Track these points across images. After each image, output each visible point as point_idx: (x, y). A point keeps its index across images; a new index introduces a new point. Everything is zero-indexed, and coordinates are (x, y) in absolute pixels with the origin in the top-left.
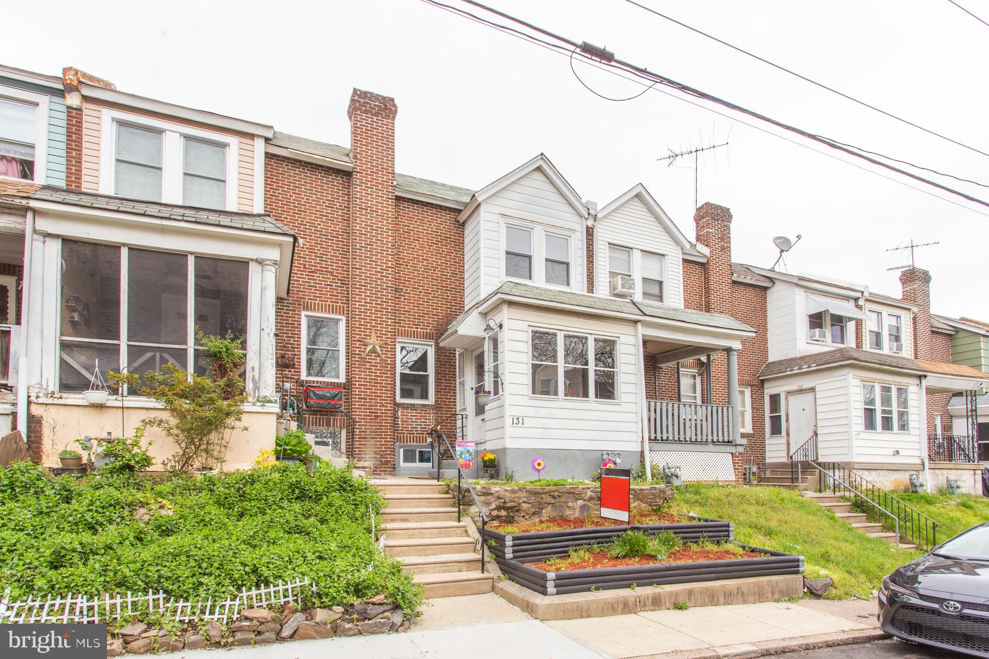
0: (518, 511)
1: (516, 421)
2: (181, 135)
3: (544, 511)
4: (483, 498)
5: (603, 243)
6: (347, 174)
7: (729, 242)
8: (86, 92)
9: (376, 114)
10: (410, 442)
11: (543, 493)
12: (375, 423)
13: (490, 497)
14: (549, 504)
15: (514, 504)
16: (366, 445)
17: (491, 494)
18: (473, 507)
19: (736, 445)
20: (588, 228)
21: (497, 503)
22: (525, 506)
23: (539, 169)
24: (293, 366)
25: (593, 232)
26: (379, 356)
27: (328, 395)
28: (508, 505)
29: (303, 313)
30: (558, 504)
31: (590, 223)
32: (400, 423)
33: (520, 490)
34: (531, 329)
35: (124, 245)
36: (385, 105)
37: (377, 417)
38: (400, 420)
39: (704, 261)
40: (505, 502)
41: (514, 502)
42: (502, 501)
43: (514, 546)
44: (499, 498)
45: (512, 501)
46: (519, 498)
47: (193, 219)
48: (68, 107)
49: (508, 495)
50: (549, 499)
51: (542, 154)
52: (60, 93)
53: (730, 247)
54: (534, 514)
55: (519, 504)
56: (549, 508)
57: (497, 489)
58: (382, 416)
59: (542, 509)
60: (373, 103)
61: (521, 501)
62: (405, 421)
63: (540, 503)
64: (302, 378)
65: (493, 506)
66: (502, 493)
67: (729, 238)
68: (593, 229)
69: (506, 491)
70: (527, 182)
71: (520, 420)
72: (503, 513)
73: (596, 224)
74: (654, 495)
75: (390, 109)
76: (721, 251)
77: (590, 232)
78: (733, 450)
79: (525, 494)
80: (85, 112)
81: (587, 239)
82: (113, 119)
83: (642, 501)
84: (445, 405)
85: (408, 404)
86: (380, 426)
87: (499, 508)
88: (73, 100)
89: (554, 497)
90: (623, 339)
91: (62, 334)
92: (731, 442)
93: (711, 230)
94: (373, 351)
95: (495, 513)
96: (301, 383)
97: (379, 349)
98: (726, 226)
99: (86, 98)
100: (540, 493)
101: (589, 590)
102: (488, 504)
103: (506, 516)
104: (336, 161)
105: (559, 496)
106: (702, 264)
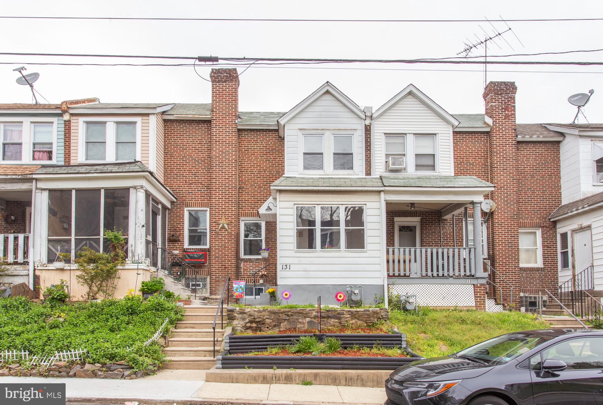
0: (263, 324)
1: (284, 267)
2: (114, 122)
3: (282, 324)
4: (240, 316)
5: (380, 134)
6: (208, 122)
7: (514, 111)
8: (71, 111)
9: (225, 82)
10: (249, 282)
11: (280, 313)
12: (224, 271)
13: (245, 315)
14: (285, 320)
15: (260, 319)
16: (219, 285)
17: (246, 313)
18: (235, 321)
19: (477, 278)
20: (366, 126)
21: (250, 319)
22: (268, 321)
23: (328, 92)
24: (179, 241)
25: (370, 128)
26: (227, 230)
27: (196, 256)
28: (257, 320)
29: (186, 209)
30: (292, 320)
31: (368, 122)
32: (242, 271)
33: (264, 310)
34: (296, 206)
35: (73, 189)
36: (230, 74)
37: (225, 268)
38: (242, 269)
39: (488, 130)
40: (254, 318)
41: (261, 318)
42: (253, 317)
43: (230, 342)
44: (250, 315)
45: (259, 318)
46: (264, 316)
47: (99, 171)
48: (65, 121)
49: (256, 314)
50: (284, 317)
51: (328, 82)
52: (60, 115)
53: (514, 114)
54: (275, 326)
55: (264, 320)
56: (286, 323)
57: (249, 310)
58: (229, 267)
59: (280, 323)
60: (222, 75)
61: (265, 318)
62: (245, 270)
63: (278, 320)
64: (185, 247)
65: (247, 320)
66: (252, 313)
67: (514, 107)
68: (370, 126)
69: (255, 311)
70: (319, 103)
71: (288, 266)
72: (254, 325)
73: (372, 122)
74: (368, 315)
75: (233, 76)
76: (505, 119)
77: (368, 130)
78: (475, 282)
79: (267, 313)
80: (72, 121)
81: (365, 134)
82: (84, 122)
83: (358, 319)
84: (271, 258)
85: (247, 259)
86: (228, 273)
87: (251, 322)
88: (66, 117)
89: (288, 315)
90: (369, 205)
91: (49, 236)
92: (473, 276)
93: (494, 104)
94: (223, 227)
95: (248, 325)
96: (185, 251)
97: (226, 226)
98: (511, 98)
99: (72, 115)
100: (278, 313)
101: (244, 368)
102: (244, 319)
103: (256, 327)
104: (201, 116)
105: (292, 315)
106: (487, 133)
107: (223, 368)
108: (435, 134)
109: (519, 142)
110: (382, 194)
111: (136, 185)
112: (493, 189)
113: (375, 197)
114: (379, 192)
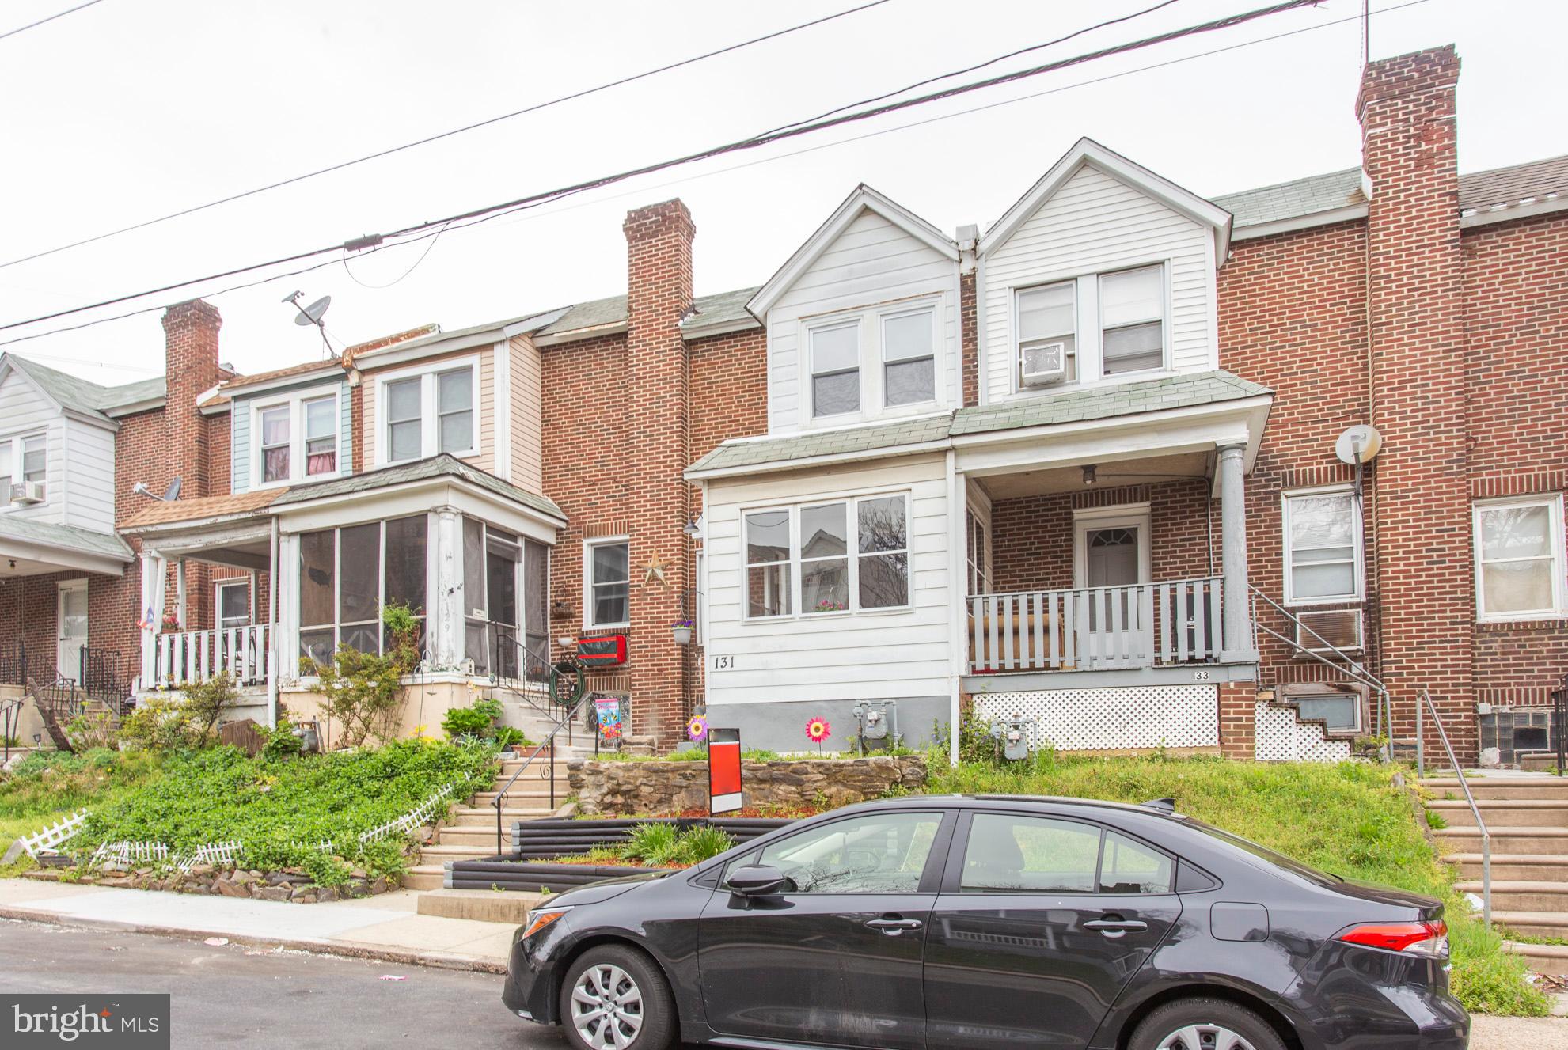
0: (636, 797)
1: (721, 662)
2: (434, 373)
3: (675, 798)
4: (592, 778)
5: (1002, 293)
6: (621, 336)
7: (1452, 135)
8: (361, 366)
9: (655, 235)
11: (668, 771)
12: (659, 679)
13: (600, 777)
14: (681, 787)
15: (630, 787)
16: (648, 711)
17: (600, 773)
18: (583, 790)
19: (1226, 666)
20: (963, 278)
21: (610, 785)
22: (645, 790)
23: (866, 210)
24: (570, 615)
25: (974, 281)
26: (662, 583)
27: (598, 646)
28: (624, 788)
29: (585, 542)
30: (694, 788)
31: (966, 268)
33: (636, 766)
34: (745, 513)
35: (337, 527)
36: (664, 215)
37: (660, 670)
39: (1360, 212)
40: (618, 784)
41: (630, 783)
42: (615, 782)
43: (522, 836)
44: (610, 778)
45: (627, 783)
46: (636, 778)
47: (369, 486)
48: (352, 388)
49: (621, 773)
50: (677, 780)
51: (861, 186)
52: (343, 377)
53: (1452, 148)
54: (660, 801)
55: (638, 787)
56: (683, 794)
57: (606, 765)
59: (672, 795)
60: (647, 221)
61: (638, 783)
63: (666, 787)
64: (584, 629)
65: (605, 790)
66: (613, 771)
67: (1452, 123)
68: (974, 276)
69: (617, 767)
70: (848, 242)
71: (729, 661)
72: (620, 799)
73: (980, 264)
74: (866, 774)
75: (671, 217)
76: (1418, 167)
77: (968, 287)
78: (1220, 676)
79: (642, 772)
80: (364, 386)
81: (963, 299)
82: (384, 383)
83: (845, 785)
86: (665, 683)
87: (613, 792)
88: (354, 379)
89: (685, 777)
90: (919, 490)
91: (301, 625)
92: (1216, 660)
93: (1378, 130)
94: (654, 578)
95: (608, 799)
96: (582, 638)
97: (660, 574)
98: (1438, 97)
99: (363, 372)
100: (663, 771)
101: (490, 888)
102: (599, 786)
103: (623, 805)
104: (606, 327)
105: (694, 776)
106: (1362, 222)
107: (455, 887)
108: (1162, 263)
109: (1467, 233)
110: (950, 456)
111: (436, 504)
112: (1268, 401)
113: (930, 469)
114: (943, 452)
